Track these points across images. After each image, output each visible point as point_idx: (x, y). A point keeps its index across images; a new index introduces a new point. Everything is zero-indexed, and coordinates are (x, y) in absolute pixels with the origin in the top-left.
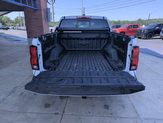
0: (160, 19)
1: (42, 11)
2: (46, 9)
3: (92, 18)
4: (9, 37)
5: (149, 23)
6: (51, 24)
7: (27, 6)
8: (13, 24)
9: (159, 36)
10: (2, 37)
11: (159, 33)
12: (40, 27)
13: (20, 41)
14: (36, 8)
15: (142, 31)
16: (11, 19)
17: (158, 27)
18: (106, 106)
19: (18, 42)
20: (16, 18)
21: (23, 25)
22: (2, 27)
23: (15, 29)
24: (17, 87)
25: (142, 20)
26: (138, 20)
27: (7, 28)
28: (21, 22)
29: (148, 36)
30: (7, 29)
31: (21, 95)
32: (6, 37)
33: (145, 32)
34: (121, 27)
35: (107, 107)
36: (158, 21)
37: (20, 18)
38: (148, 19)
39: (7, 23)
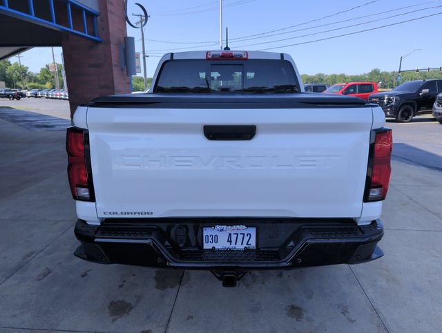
0: (429, 69)
1: (112, 46)
2: (123, 40)
3: (249, 58)
4: (23, 116)
5: (400, 82)
6: (138, 85)
7: (72, 30)
8: (36, 84)
9: (431, 113)
10: (3, 118)
11: (431, 106)
12: (107, 87)
13: (52, 129)
14: (94, 36)
15: (384, 99)
16: (29, 70)
17: (427, 90)
18: (293, 307)
19: (45, 129)
20: (45, 67)
21: (62, 87)
22: (6, 90)
23: (40, 97)
24: (32, 253)
25: (381, 72)
26: (371, 74)
27: (18, 93)
28: (57, 78)
29: (400, 113)
30: (20, 96)
31: (44, 278)
32: (15, 118)
33: (393, 104)
34: (325, 89)
35: (295, 311)
36: (425, 76)
37: (53, 69)
38: (398, 70)
39: (20, 80)
